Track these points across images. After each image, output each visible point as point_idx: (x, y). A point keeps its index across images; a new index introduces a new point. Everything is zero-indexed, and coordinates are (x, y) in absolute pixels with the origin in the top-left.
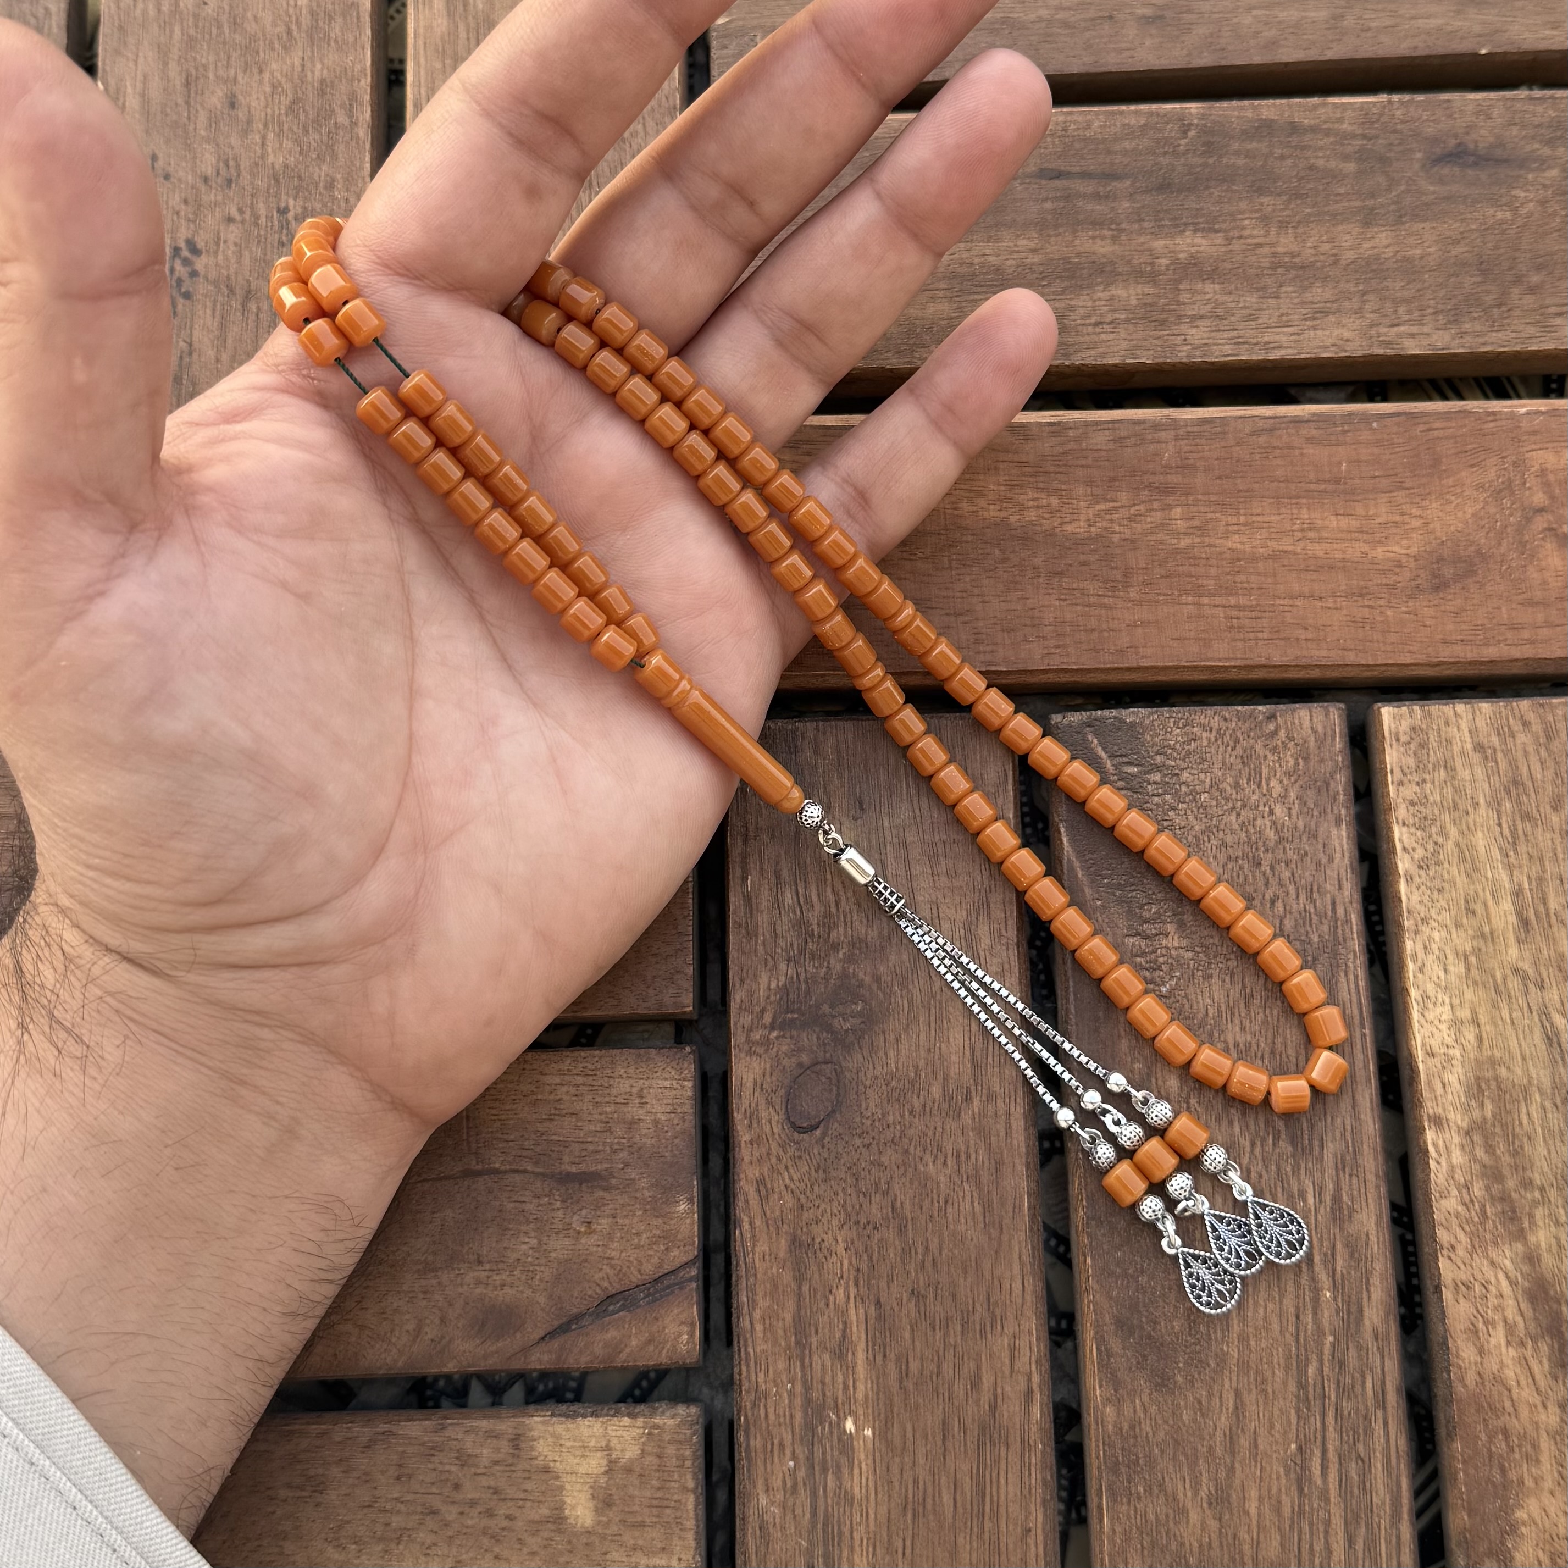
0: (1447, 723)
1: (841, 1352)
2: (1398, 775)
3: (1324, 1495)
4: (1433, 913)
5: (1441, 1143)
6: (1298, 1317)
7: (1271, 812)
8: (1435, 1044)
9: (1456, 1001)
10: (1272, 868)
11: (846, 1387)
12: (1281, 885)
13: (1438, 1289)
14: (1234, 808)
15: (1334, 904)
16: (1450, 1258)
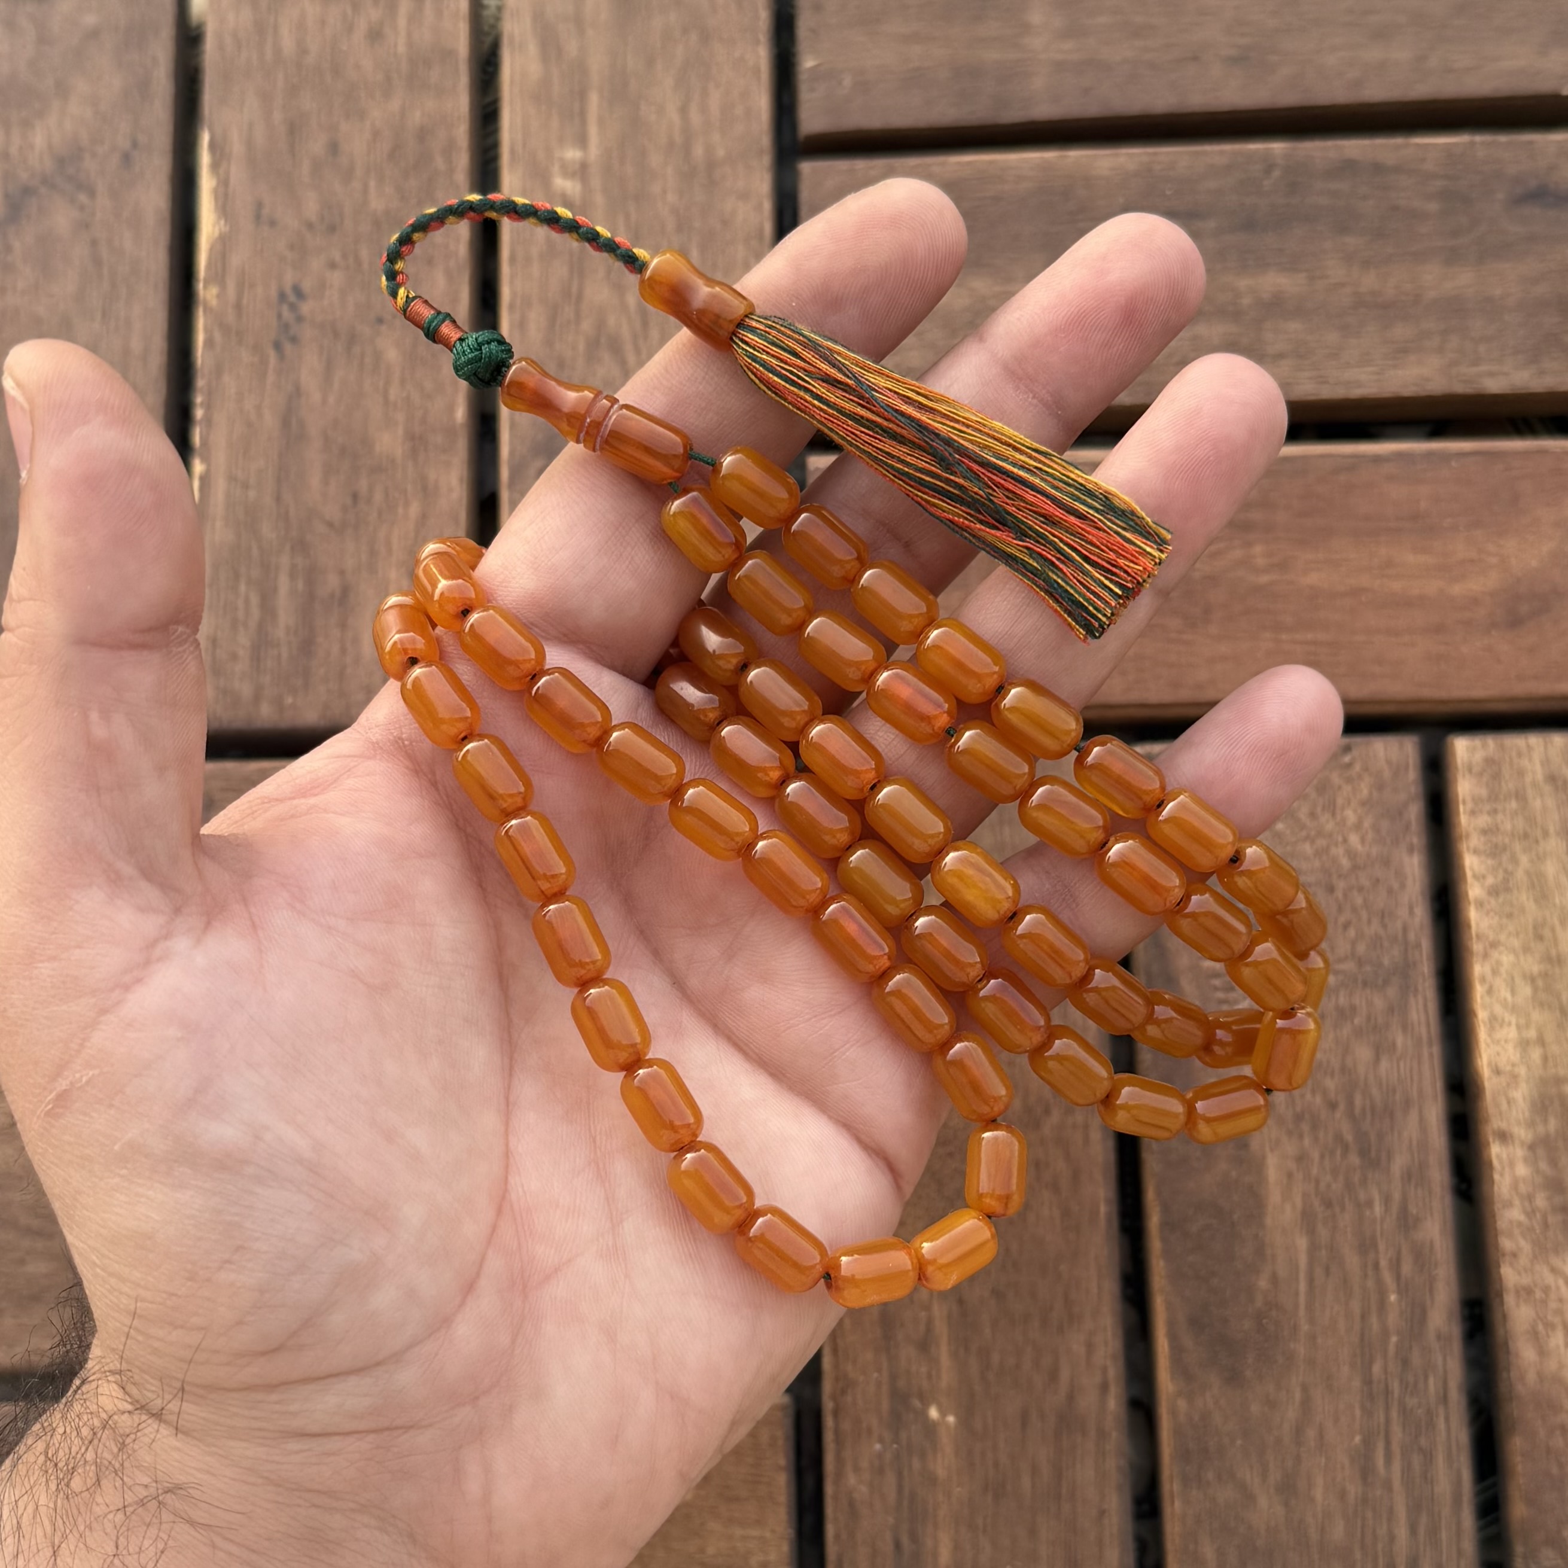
0: (1520, 755)
1: (925, 1345)
2: (1470, 805)
3: (1388, 1486)
4: (1503, 937)
5: (1504, 1156)
6: (1364, 1317)
7: (1345, 841)
8: (1503, 1063)
9: (1522, 1021)
10: (1345, 895)
11: (929, 1376)
12: (1354, 910)
13: (1500, 1295)
14: (1307, 838)
15: (1405, 930)
16: (1511, 1265)
